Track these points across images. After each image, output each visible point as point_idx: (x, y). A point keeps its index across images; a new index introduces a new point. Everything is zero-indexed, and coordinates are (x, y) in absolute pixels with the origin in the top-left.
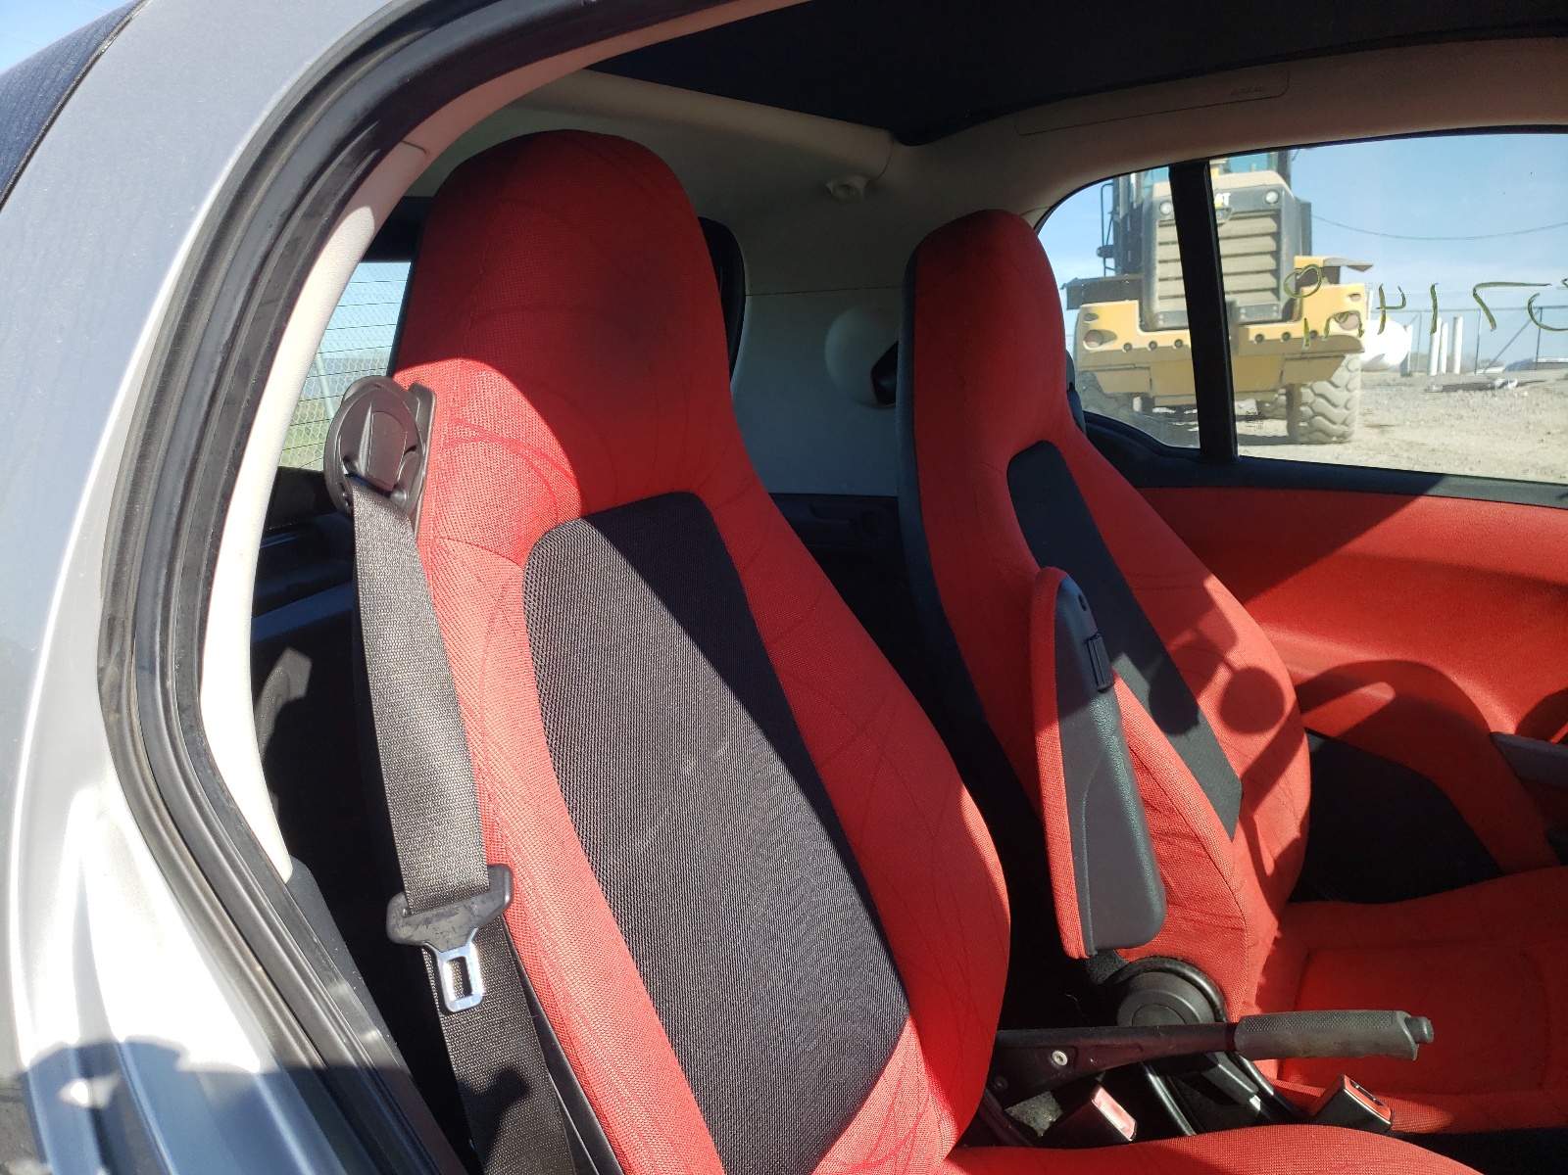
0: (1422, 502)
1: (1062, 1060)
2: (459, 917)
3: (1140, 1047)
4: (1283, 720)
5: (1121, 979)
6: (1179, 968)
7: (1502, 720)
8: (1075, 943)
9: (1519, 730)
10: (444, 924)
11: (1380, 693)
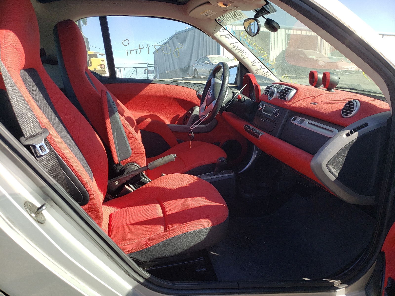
0: (150, 85)
1: (117, 183)
2: (39, 138)
3: (132, 175)
4: (135, 126)
5: (123, 169)
6: (133, 164)
7: (168, 122)
8: (117, 161)
9: (171, 123)
10: (36, 139)
11: (149, 120)
